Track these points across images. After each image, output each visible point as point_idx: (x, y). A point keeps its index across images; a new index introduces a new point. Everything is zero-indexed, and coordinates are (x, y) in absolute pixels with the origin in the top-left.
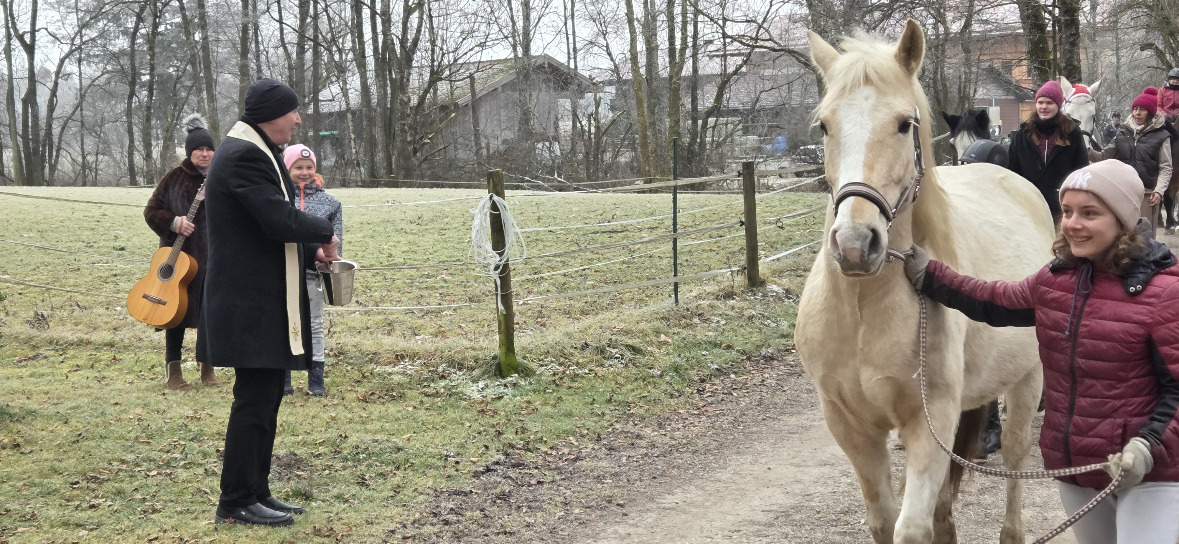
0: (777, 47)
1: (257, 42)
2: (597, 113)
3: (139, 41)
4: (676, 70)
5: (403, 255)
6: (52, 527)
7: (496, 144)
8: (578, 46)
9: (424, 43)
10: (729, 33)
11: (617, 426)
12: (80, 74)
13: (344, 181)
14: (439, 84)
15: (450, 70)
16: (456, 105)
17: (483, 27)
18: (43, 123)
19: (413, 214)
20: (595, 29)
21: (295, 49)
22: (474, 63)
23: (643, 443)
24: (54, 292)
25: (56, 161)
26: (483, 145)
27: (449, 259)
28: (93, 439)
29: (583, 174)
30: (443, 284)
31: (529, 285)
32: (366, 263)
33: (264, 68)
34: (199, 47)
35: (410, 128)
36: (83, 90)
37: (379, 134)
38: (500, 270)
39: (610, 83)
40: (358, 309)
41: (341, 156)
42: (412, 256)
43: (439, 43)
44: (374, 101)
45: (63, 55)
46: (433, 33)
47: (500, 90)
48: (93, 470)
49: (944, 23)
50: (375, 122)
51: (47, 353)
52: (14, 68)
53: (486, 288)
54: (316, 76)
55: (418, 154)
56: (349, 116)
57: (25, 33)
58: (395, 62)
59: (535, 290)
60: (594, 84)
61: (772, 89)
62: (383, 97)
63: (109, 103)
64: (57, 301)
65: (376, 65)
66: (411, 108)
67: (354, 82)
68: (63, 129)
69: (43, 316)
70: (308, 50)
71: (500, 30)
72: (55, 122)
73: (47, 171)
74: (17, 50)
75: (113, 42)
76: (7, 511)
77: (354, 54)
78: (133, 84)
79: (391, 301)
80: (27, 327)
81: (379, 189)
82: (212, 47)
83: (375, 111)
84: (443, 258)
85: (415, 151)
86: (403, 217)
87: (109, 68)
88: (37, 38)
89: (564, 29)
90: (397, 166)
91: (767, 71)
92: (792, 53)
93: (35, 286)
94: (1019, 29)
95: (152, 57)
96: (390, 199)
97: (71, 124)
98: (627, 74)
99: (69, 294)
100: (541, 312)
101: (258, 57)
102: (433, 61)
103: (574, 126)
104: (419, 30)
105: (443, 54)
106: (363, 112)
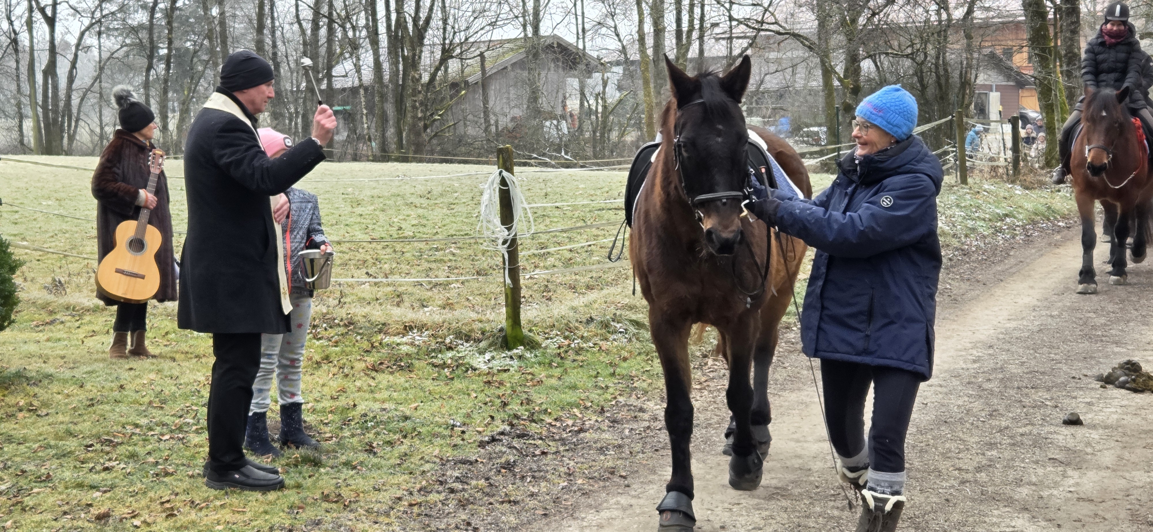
0: (782, 30)
1: (273, 18)
2: (604, 92)
3: (158, 15)
4: (682, 51)
5: (413, 229)
6: (67, 488)
7: (504, 122)
8: (587, 26)
9: (436, 21)
10: (735, 16)
11: (621, 399)
12: (100, 47)
13: (356, 155)
14: (450, 62)
15: (461, 48)
16: (466, 83)
17: (494, 7)
18: (62, 93)
19: (423, 188)
20: (604, 10)
21: (310, 25)
22: (484, 42)
23: (646, 416)
24: (71, 259)
25: (75, 132)
26: (492, 122)
27: (458, 233)
28: (108, 403)
29: (589, 152)
30: (451, 257)
31: (536, 260)
32: (376, 235)
33: (279, 43)
34: (216, 22)
35: (421, 104)
36: (102, 63)
37: (390, 109)
38: (508, 244)
39: (618, 63)
40: (368, 280)
41: (353, 131)
42: (421, 229)
43: (451, 21)
44: (387, 77)
45: (83, 28)
46: (445, 12)
47: (509, 68)
48: (108, 434)
49: (947, 9)
50: (386, 99)
51: (64, 319)
52: (35, 41)
53: (493, 262)
54: (330, 52)
55: (428, 130)
56: (362, 92)
57: (46, 6)
58: (407, 39)
59: (542, 264)
60: (602, 64)
61: (777, 71)
62: (395, 73)
63: (127, 76)
64: (74, 268)
65: (389, 42)
66: (422, 85)
67: (367, 58)
68: (82, 100)
69: (60, 282)
70: (322, 26)
71: (511, 10)
72: (74, 93)
73: (65, 141)
74: (38, 23)
75: (132, 16)
76: (23, 472)
77: (368, 32)
78: (151, 57)
79: (400, 273)
80: (45, 292)
81: (390, 164)
82: (229, 22)
83: (387, 87)
84: (452, 232)
85: (426, 127)
86: (412, 191)
87: (128, 41)
88: (58, 11)
89: (573, 10)
90: (407, 141)
91: (772, 53)
92: (796, 36)
93: (53, 253)
94: (1021, 16)
95: (170, 31)
96: (400, 174)
97: (90, 95)
98: (634, 55)
99: (86, 261)
100: (547, 286)
101: (273, 33)
102: (444, 39)
103: (582, 105)
104: (431, 9)
105: (455, 33)
106: (376, 88)
